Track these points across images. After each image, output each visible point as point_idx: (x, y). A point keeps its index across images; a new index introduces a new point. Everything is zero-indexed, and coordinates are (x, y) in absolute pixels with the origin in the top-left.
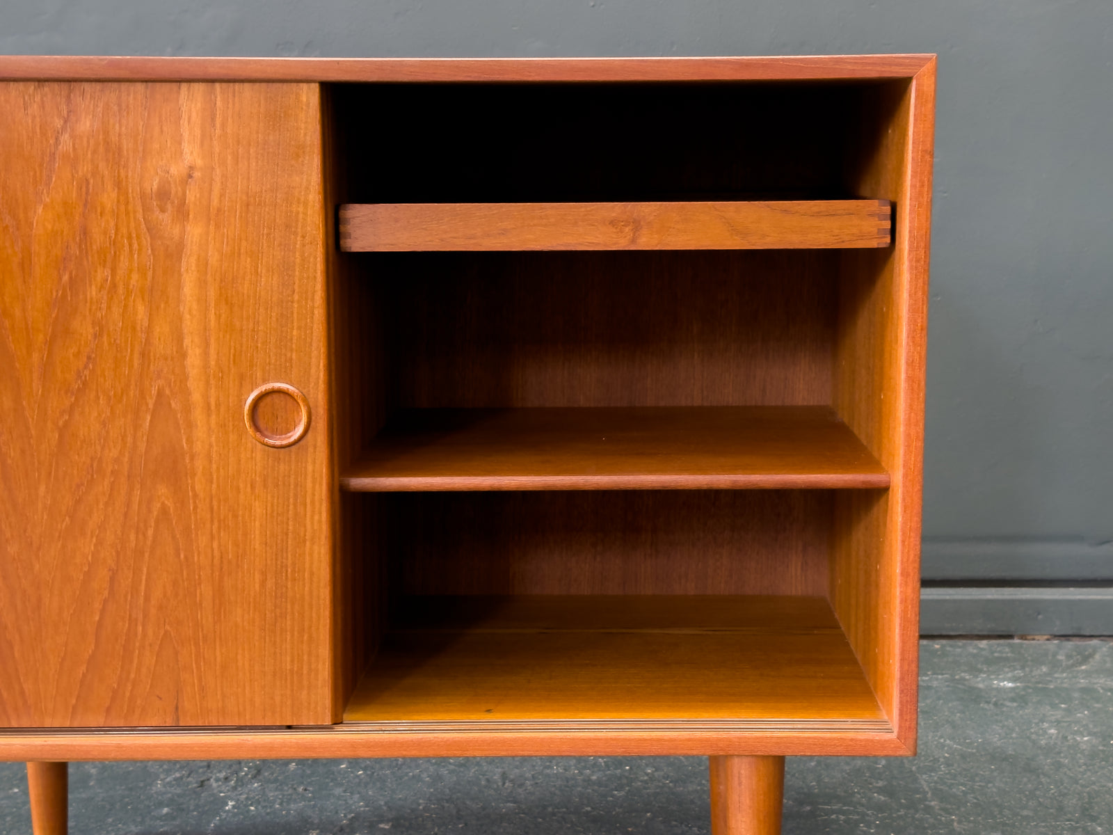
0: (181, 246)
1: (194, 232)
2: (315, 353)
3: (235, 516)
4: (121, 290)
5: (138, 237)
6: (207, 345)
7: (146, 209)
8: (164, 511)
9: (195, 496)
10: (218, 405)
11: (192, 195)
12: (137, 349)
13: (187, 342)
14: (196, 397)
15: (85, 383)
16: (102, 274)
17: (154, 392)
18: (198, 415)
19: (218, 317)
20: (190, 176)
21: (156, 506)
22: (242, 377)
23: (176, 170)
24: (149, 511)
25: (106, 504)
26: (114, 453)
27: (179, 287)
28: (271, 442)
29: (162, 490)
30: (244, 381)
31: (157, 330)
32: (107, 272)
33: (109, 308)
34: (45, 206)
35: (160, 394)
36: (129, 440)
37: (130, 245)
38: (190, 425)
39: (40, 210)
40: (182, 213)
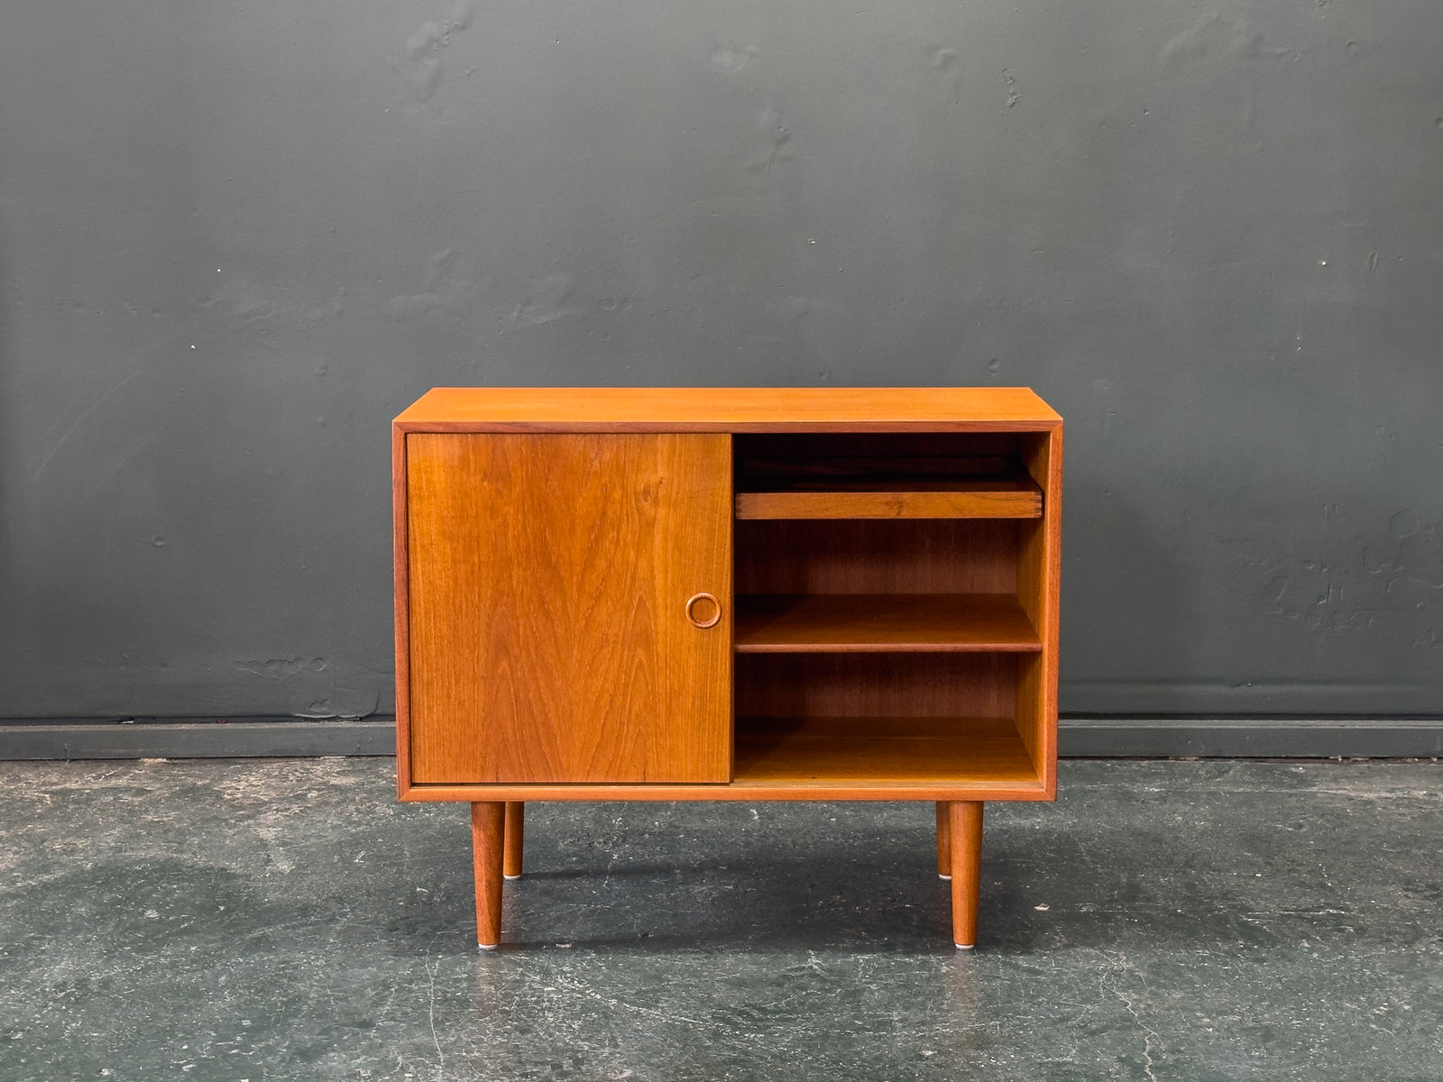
0: (655, 519)
1: (662, 512)
2: (725, 577)
3: (679, 666)
4: (622, 543)
5: (632, 516)
6: (666, 572)
7: (637, 500)
8: (641, 662)
9: (658, 655)
10: (671, 605)
11: (662, 493)
12: (629, 575)
13: (656, 571)
14: (660, 601)
15: (600, 593)
16: (613, 534)
17: (637, 598)
18: (660, 610)
19: (673, 557)
20: (661, 483)
21: (637, 660)
22: (685, 590)
23: (654, 480)
24: (633, 663)
25: (610, 659)
26: (615, 631)
27: (653, 542)
28: (700, 625)
29: (640, 651)
30: (686, 592)
31: (640, 565)
32: (615, 534)
33: (615, 552)
34: (584, 498)
35: (641, 598)
36: (623, 623)
37: (628, 519)
38: (656, 616)
39: (581, 501)
40: (656, 502)
